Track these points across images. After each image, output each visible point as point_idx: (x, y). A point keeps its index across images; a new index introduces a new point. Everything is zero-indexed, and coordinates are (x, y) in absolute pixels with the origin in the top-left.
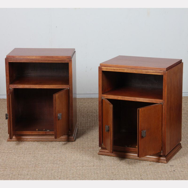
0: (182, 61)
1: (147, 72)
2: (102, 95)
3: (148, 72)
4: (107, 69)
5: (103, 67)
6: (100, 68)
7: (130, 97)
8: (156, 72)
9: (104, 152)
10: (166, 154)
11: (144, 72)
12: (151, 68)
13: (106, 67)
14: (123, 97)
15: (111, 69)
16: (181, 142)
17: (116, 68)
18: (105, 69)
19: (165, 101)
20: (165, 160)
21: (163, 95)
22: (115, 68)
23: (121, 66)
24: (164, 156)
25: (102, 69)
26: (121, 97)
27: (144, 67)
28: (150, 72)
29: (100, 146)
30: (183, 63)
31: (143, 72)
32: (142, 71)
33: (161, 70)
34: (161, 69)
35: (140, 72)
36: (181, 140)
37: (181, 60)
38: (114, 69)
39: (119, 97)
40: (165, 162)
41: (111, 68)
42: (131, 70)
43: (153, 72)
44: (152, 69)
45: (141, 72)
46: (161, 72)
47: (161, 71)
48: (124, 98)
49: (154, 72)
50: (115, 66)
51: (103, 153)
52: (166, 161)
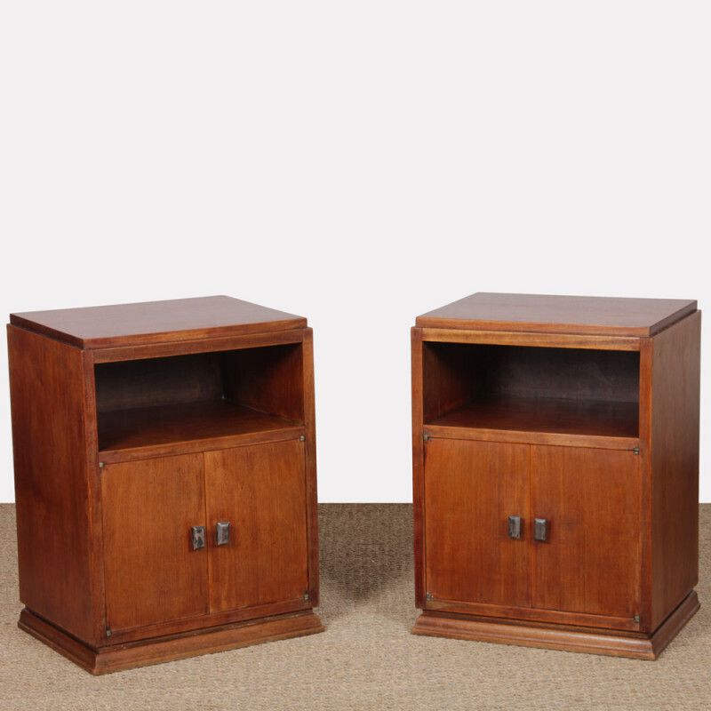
0: (699, 308)
1: (581, 343)
2: (426, 426)
3: (586, 343)
4: (440, 335)
5: (425, 330)
6: (415, 333)
7: (523, 433)
8: (613, 342)
9: (434, 625)
10: (653, 628)
11: (572, 342)
12: (596, 328)
13: (437, 327)
14: (497, 433)
15: (457, 335)
16: (695, 589)
17: (473, 332)
18: (433, 336)
19: (648, 442)
20: (649, 649)
21: (641, 421)
22: (467, 332)
23: (491, 324)
24: (647, 633)
25: (422, 335)
26: (491, 430)
27: (573, 326)
28: (595, 343)
29: (418, 606)
30: (700, 311)
31: (568, 343)
32: (564, 338)
33: (632, 333)
34: (630, 332)
35: (558, 344)
36: (695, 580)
37: (695, 303)
38: (467, 336)
39: (483, 433)
40: (652, 655)
41: (455, 331)
42: (527, 336)
43: (603, 342)
44: (598, 332)
45: (563, 343)
46: (633, 342)
47: (631, 338)
48: (501, 434)
49: (607, 342)
50: (469, 324)
51: (432, 628)
52: (654, 652)
